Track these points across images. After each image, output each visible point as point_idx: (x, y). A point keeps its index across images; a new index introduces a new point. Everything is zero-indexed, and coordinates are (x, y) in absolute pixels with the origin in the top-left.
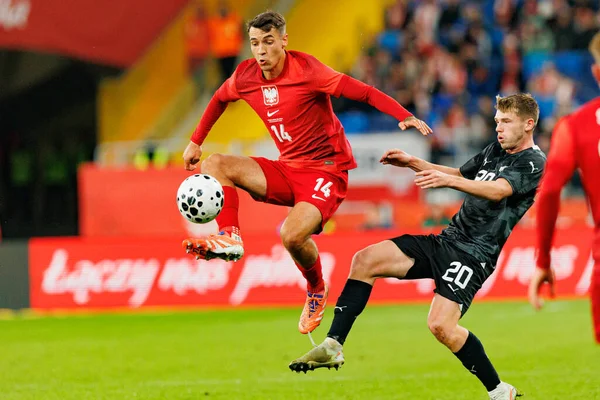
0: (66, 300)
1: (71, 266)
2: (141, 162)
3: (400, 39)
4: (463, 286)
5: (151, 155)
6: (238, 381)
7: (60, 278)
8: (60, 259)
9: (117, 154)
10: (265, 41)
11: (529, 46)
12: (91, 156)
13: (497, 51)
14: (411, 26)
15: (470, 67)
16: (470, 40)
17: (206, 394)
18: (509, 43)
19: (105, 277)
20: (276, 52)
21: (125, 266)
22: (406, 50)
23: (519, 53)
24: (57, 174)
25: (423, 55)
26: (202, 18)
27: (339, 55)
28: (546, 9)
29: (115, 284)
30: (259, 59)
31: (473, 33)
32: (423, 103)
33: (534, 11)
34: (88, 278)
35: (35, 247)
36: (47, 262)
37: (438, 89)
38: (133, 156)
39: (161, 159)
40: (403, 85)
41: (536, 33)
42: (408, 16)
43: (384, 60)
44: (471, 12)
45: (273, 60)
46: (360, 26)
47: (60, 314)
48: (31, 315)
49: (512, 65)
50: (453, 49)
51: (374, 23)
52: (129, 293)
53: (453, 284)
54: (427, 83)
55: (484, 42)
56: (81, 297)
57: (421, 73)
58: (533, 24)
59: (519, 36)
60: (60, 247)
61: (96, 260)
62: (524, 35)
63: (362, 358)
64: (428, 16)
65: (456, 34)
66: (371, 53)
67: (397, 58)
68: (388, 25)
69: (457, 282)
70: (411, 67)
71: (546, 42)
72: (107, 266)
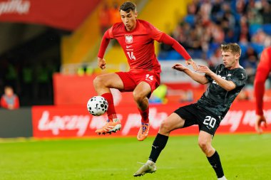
0: (49, 133)
1: (51, 118)
2: (81, 72)
3: (195, 19)
4: (213, 127)
5: (85, 70)
6: (126, 169)
7: (46, 124)
8: (46, 115)
9: (70, 69)
10: (128, 16)
11: (252, 21)
12: (58, 70)
13: (237, 24)
14: (199, 13)
15: (226, 31)
16: (225, 19)
17: (112, 175)
18: (243, 20)
19: (66, 123)
20: (133, 21)
21: (75, 118)
22: (197, 23)
23: (248, 24)
24: (44, 78)
25: (205, 26)
26: (106, 9)
27: (167, 26)
28: (259, 5)
29: (71, 126)
30: (125, 24)
31: (227, 16)
32: (205, 47)
33: (253, 6)
34: (58, 124)
35: (35, 110)
36: (40, 117)
37: (211, 40)
38: (77, 70)
39: (90, 71)
40: (196, 39)
41: (255, 16)
42: (198, 9)
43: (188, 28)
44: (226, 7)
45: (131, 24)
46: (176, 13)
47: (47, 140)
48: (33, 140)
49: (244, 30)
50: (218, 23)
51: (183, 11)
52: (77, 130)
53: (208, 126)
54: (207, 38)
55: (232, 20)
56: (56, 132)
57: (204, 33)
58: (253, 12)
59: (247, 18)
60: (46, 110)
61: (62, 115)
62: (249, 16)
63: (180, 159)
64: (206, 9)
65: (219, 16)
66: (182, 24)
67: (193, 27)
68: (189, 12)
69: (210, 125)
70: (199, 31)
71: (259, 20)
72: (67, 118)
